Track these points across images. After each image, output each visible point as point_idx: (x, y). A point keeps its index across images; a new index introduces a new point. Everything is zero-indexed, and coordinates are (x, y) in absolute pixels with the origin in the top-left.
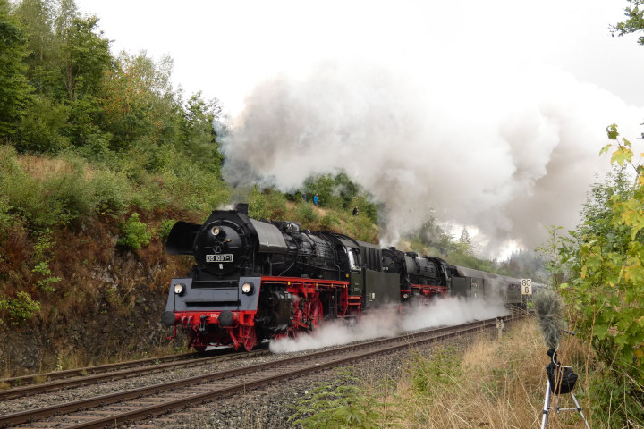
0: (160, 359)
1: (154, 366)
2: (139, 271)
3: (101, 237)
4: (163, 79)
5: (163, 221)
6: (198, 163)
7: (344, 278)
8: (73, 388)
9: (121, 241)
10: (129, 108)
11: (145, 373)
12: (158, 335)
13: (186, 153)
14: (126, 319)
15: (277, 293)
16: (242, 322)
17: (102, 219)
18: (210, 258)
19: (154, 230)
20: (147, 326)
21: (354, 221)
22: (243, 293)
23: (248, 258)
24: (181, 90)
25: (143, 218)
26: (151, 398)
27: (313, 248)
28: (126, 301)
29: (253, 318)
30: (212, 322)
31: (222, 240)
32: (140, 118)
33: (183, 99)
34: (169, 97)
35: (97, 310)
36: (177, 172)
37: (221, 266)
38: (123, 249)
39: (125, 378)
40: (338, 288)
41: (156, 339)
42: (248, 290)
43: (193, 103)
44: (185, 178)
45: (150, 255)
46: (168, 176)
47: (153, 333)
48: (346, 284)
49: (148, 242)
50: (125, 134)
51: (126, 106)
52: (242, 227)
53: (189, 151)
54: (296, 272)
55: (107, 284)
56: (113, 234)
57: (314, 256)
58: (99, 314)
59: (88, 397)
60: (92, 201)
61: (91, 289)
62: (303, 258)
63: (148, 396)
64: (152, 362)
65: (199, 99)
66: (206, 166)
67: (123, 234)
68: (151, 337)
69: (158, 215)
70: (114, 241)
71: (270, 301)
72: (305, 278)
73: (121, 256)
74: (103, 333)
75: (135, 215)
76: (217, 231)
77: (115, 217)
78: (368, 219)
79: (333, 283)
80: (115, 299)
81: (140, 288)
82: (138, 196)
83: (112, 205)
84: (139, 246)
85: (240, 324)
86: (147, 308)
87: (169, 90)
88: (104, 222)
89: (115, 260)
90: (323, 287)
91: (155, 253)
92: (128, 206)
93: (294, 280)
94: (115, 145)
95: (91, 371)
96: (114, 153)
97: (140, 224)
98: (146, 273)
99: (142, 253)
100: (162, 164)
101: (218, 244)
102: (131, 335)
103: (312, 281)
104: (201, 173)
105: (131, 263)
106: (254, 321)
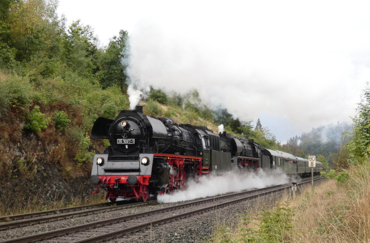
0: (60, 211)
1: (56, 215)
2: (39, 148)
3: (12, 123)
4: (51, 11)
5: (56, 112)
6: (77, 71)
7: (199, 155)
8: (3, 230)
9: (26, 126)
10: (29, 31)
11: (53, 220)
12: (53, 193)
13: (67, 64)
14: (31, 181)
15: (162, 164)
16: (142, 183)
17: (13, 110)
18: (120, 141)
19: (49, 118)
20: (45, 187)
21: (186, 114)
22: (142, 164)
23: (145, 141)
24: (64, 19)
25: (42, 110)
26: (63, 238)
27: (181, 135)
28: (31, 169)
29: (148, 180)
30: (123, 182)
31: (128, 130)
32: (37, 38)
33: (65, 26)
34: (56, 24)
35: (10, 175)
36: (63, 78)
37: (127, 147)
38: (28, 132)
39: (39, 223)
40: (196, 161)
41: (52, 196)
42: (146, 162)
43: (73, 28)
44: (69, 82)
45: (47, 136)
46: (57, 80)
47: (50, 192)
48: (200, 159)
49: (46, 127)
50: (26, 50)
51: (26, 29)
52: (140, 121)
53: (71, 63)
54: (171, 151)
55: (17, 156)
56: (21, 121)
57: (181, 141)
58: (12, 178)
59: (17, 236)
60: (7, 97)
61: (6, 160)
62: (176, 142)
63: (61, 236)
64: (55, 212)
65: (78, 25)
66: (83, 73)
67: (28, 121)
68: (48, 195)
69: (52, 108)
70: (22, 125)
71: (158, 169)
72: (177, 155)
73: (26, 136)
74: (15, 192)
75: (37, 107)
76: (125, 124)
77: (23, 108)
78: (196, 114)
79: (193, 158)
80: (23, 167)
81: (40, 160)
82: (37, 93)
83: (21, 100)
84: (40, 129)
85: (140, 184)
86: (45, 174)
87: (55, 18)
88: (15, 112)
89: (22, 139)
90: (188, 161)
91: (51, 134)
92: (31, 101)
93: (171, 156)
94: (19, 57)
95: (13, 218)
96: (19, 62)
97: (40, 114)
98: (44, 150)
99: (41, 135)
100: (52, 72)
101: (125, 132)
102: (35, 193)
103: (182, 156)
104: (80, 78)
105: (34, 142)
106: (149, 182)
